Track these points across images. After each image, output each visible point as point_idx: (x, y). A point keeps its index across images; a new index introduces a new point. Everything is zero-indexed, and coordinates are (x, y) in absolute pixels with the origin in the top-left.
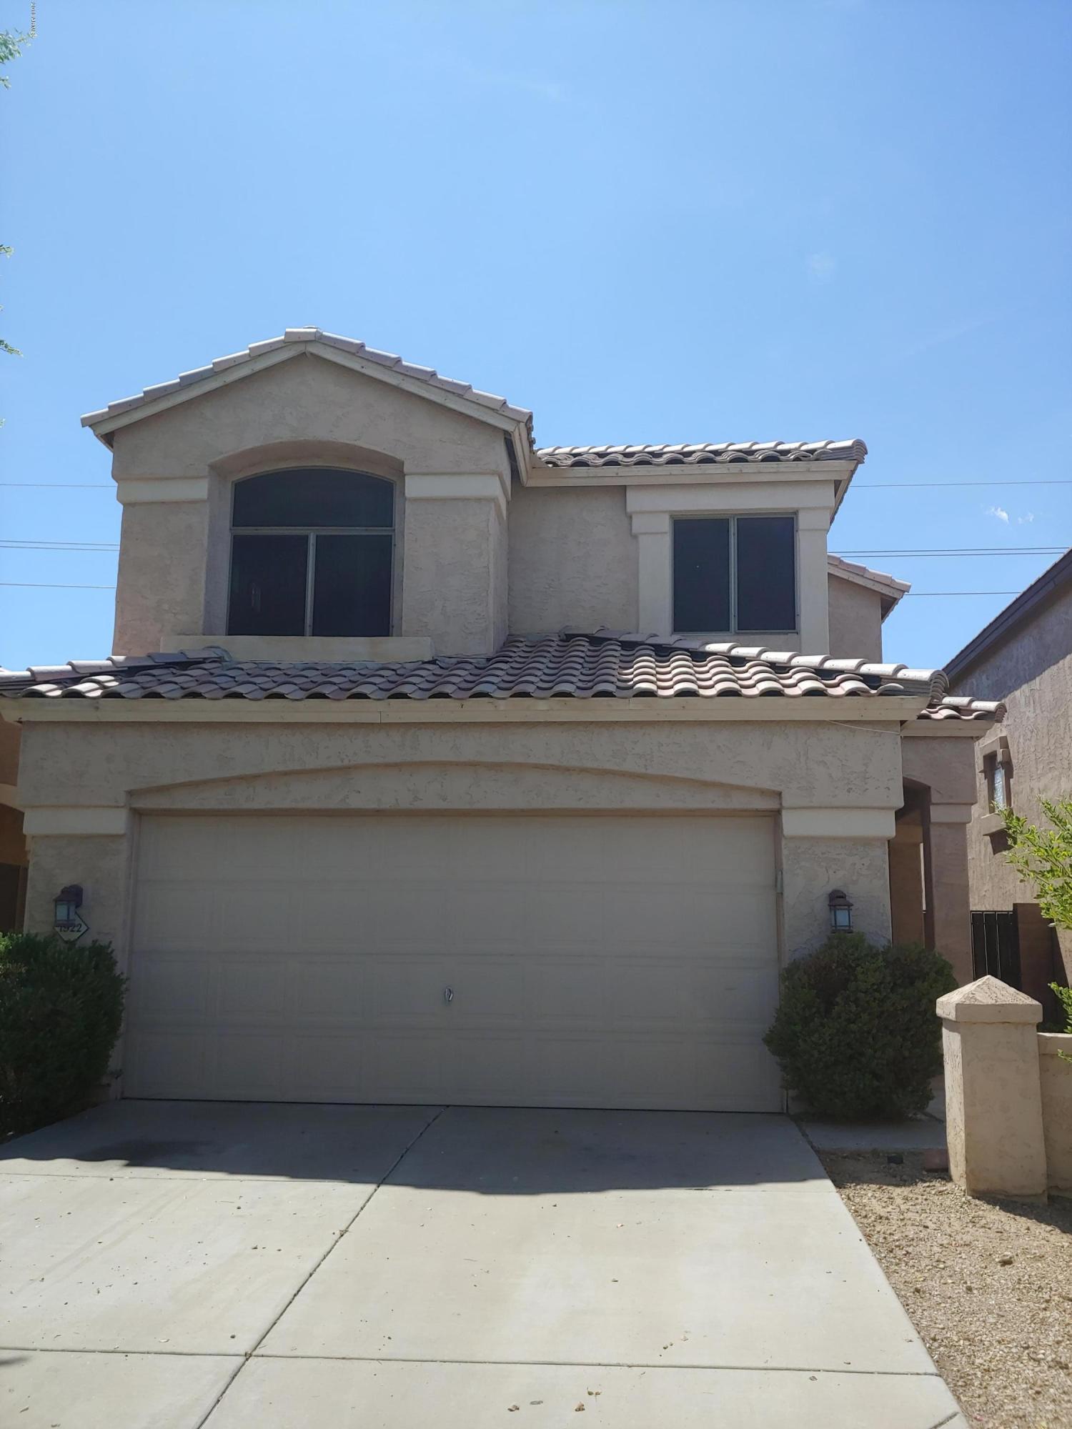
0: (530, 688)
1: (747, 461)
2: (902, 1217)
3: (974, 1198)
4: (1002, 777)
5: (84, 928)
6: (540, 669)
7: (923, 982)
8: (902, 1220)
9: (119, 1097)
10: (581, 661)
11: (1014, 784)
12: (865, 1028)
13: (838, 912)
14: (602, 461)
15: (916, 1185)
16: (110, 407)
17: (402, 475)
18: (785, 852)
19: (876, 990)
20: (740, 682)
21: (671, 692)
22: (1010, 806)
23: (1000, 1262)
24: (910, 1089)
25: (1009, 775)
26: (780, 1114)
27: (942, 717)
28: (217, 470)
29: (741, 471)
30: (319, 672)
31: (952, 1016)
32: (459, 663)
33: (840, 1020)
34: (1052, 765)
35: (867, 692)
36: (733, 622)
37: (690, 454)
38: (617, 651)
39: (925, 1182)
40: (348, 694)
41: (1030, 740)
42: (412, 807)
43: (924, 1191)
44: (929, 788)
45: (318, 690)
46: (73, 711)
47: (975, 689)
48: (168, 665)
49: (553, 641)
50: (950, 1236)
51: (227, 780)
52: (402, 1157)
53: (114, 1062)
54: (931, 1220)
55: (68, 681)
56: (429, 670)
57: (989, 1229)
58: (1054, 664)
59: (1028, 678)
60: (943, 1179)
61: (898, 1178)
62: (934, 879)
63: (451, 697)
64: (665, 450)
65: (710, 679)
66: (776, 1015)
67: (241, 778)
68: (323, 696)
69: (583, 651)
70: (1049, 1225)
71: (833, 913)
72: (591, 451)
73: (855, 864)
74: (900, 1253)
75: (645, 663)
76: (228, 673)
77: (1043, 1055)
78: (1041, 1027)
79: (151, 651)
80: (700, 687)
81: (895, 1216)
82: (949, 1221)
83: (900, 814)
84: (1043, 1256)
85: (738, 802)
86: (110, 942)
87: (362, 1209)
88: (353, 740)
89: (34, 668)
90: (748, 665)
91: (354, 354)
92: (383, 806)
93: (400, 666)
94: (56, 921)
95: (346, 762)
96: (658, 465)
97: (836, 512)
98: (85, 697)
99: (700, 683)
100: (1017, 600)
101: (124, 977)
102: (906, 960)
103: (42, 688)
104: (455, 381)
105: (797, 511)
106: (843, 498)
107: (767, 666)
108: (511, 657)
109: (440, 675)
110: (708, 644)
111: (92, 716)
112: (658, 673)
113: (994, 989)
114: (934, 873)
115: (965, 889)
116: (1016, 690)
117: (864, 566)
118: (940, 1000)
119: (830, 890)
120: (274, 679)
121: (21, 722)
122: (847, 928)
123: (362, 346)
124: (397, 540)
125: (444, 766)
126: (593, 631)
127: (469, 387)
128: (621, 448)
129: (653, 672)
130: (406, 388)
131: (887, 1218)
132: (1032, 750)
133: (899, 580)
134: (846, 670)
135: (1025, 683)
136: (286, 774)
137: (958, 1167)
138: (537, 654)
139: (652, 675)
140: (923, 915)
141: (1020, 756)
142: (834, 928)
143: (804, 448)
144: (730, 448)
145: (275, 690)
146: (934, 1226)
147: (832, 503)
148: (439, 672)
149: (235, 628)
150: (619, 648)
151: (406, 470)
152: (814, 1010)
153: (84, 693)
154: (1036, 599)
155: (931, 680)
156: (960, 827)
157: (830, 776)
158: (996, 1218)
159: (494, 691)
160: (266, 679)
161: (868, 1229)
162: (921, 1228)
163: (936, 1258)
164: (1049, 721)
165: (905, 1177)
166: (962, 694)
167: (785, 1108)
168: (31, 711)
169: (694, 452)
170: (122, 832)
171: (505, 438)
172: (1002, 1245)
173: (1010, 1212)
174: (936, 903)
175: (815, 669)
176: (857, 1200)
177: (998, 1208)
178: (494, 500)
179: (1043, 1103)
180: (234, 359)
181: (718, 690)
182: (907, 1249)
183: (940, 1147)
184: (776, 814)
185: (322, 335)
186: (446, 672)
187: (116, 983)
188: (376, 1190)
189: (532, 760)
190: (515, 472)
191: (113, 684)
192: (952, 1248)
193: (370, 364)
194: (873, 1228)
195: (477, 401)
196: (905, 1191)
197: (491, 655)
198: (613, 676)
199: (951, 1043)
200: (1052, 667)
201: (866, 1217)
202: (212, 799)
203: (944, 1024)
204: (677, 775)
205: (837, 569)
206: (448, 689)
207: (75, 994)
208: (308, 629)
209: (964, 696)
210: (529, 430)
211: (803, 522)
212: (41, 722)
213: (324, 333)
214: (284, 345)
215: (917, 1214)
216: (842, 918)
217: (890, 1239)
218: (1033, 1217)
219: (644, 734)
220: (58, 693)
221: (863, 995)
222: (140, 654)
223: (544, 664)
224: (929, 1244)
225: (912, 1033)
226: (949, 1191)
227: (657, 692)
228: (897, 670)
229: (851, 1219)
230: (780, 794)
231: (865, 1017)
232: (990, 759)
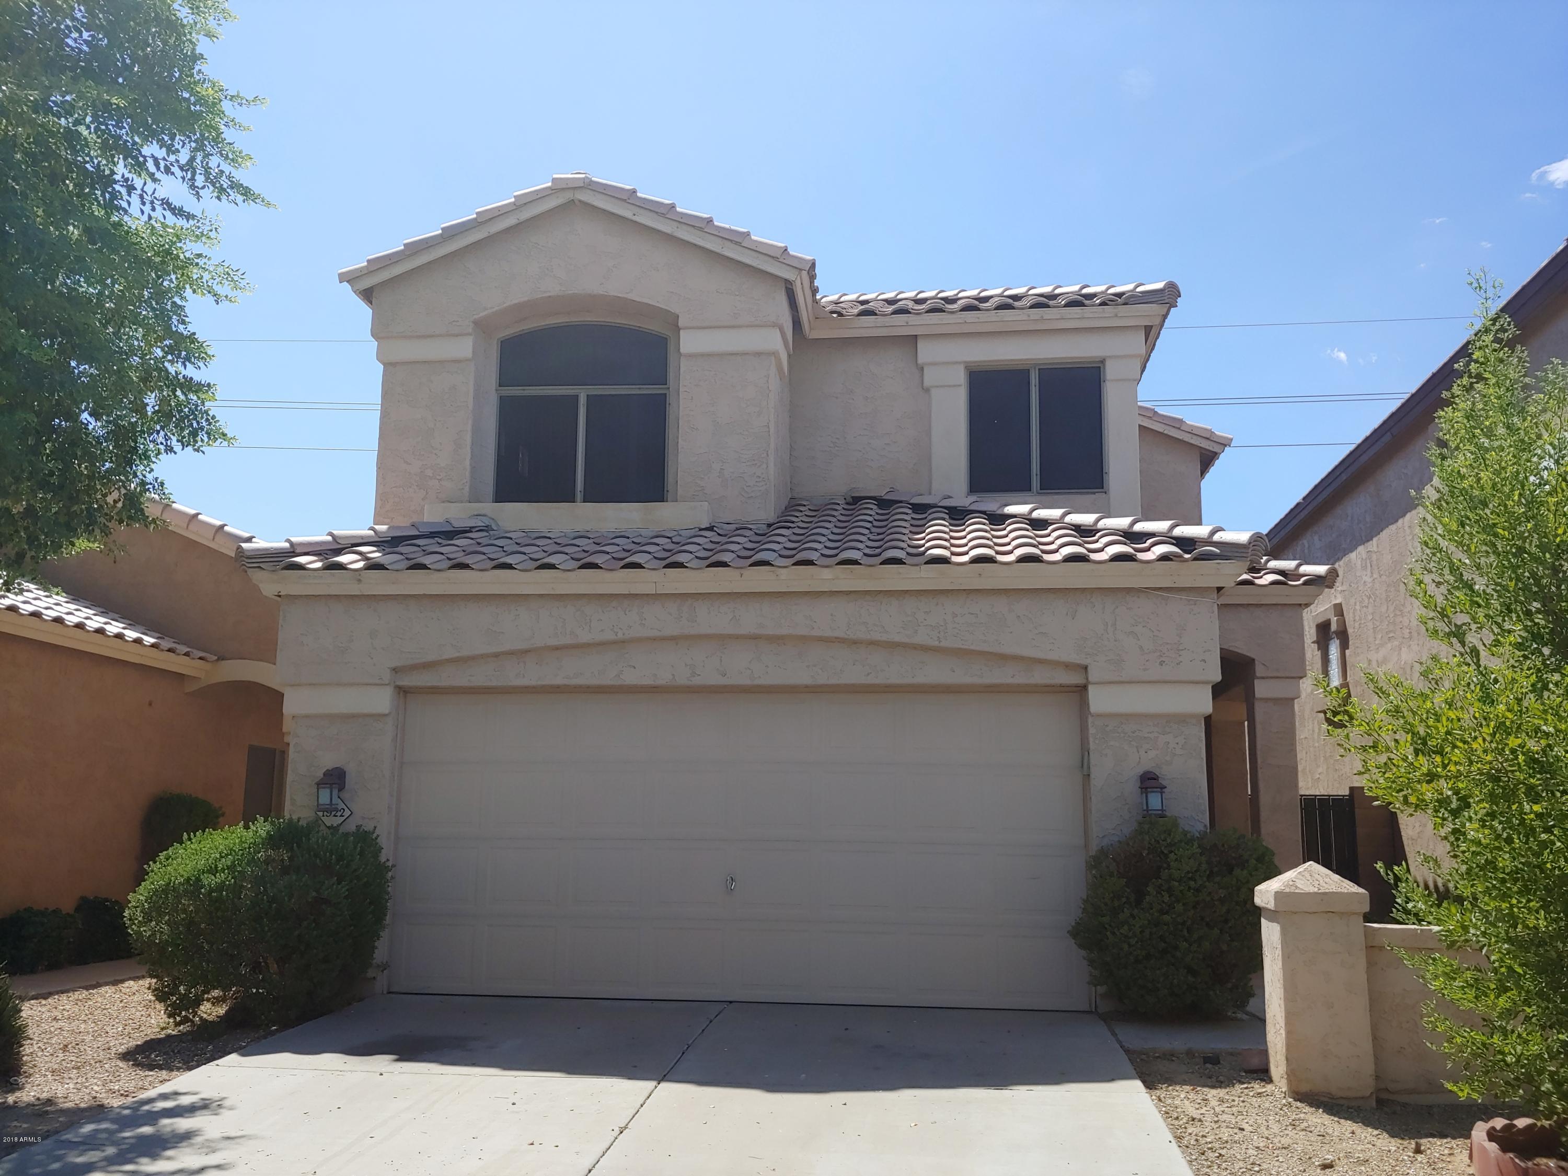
0: (814, 556)
1: (1048, 306)
2: (1216, 1119)
3: (1295, 1101)
4: (1337, 648)
5: (347, 813)
6: (824, 535)
7: (1242, 870)
8: (1216, 1122)
9: (385, 992)
10: (869, 525)
11: (1350, 655)
12: (1179, 920)
13: (1150, 795)
14: (891, 308)
15: (1233, 1086)
16: (368, 261)
17: (677, 329)
18: (1092, 731)
19: (1190, 879)
20: (1041, 547)
21: (965, 559)
22: (1346, 679)
23: (1319, 1166)
24: (1229, 985)
25: (1344, 645)
26: (1090, 1012)
27: (1267, 583)
28: (482, 327)
29: (1042, 317)
30: (591, 541)
31: (1271, 905)
32: (737, 529)
33: (1151, 911)
34: (1391, 635)
35: (1181, 556)
36: (1035, 482)
37: (986, 299)
38: (907, 514)
39: (1243, 1083)
40: (622, 563)
41: (1367, 607)
42: (690, 683)
43: (1242, 1093)
44: (1254, 660)
45: (589, 560)
46: (334, 584)
47: (1306, 551)
48: (432, 535)
49: (839, 504)
50: (1267, 1138)
51: (496, 655)
52: (683, 1053)
53: (381, 953)
54: (1247, 1123)
55: (329, 552)
56: (706, 537)
57: (1311, 1132)
58: (1392, 524)
59: (1363, 538)
60: (1263, 1080)
61: (1214, 1079)
62: (1259, 761)
63: (729, 566)
64: (960, 295)
65: (1009, 544)
66: (1083, 906)
67: (511, 653)
68: (594, 566)
69: (871, 515)
70: (1377, 1129)
71: (1144, 795)
72: (879, 298)
73: (1169, 743)
74: (1212, 1155)
75: (939, 526)
76: (496, 542)
77: (1370, 948)
78: (1368, 918)
79: (415, 519)
80: (998, 553)
81: (1208, 1118)
82: (1266, 1124)
83: (1218, 691)
84: (1367, 1161)
85: (1040, 677)
86: (375, 827)
87: (642, 1106)
88: (627, 612)
89: (293, 539)
90: (1051, 528)
91: (625, 200)
92: (660, 682)
93: (675, 533)
94: (318, 805)
95: (620, 635)
96: (952, 313)
97: (1148, 360)
98: (346, 569)
99: (997, 548)
100: (1352, 453)
101: (390, 864)
102: (1223, 845)
103: (302, 560)
104: (733, 228)
105: (1104, 359)
106: (1154, 345)
107: (1072, 530)
108: (793, 522)
109: (718, 543)
110: (1007, 505)
111: (355, 589)
112: (952, 538)
113: (1317, 876)
114: (1258, 753)
115: (1293, 772)
116: (1352, 552)
117: (1181, 417)
118: (1258, 888)
119: (1140, 770)
120: (545, 549)
121: (280, 596)
122: (1160, 812)
123: (634, 192)
124: (671, 399)
125: (723, 639)
126: (882, 493)
127: (748, 234)
128: (911, 294)
129: (947, 536)
130: (682, 237)
131: (1200, 1120)
132: (1370, 617)
133: (1220, 432)
134: (1158, 533)
135: (1360, 545)
136: (557, 648)
137: (1278, 1067)
138: (820, 519)
139: (946, 540)
140: (1248, 801)
141: (1357, 625)
142: (1145, 812)
143: (1111, 291)
144: (1031, 292)
145: (546, 560)
146: (1250, 1129)
147: (1143, 350)
148: (717, 539)
149: (503, 495)
150: (910, 511)
151: (680, 324)
152: (1124, 900)
153: (346, 564)
154: (1371, 452)
155: (1250, 543)
156: (1288, 702)
157: (1141, 647)
158: (1319, 1121)
159: (775, 559)
160: (536, 549)
161: (1179, 1131)
162: (1236, 1131)
163: (1251, 1160)
164: (1388, 586)
165: (1221, 1078)
166: (1292, 557)
167: (1094, 1006)
168: (291, 585)
169: (991, 297)
170: (387, 712)
171: (786, 287)
172: (1323, 1149)
173: (1335, 1115)
174: (1262, 785)
175: (1124, 532)
176: (1169, 1101)
177: (1321, 1110)
178: (775, 354)
179: (1370, 999)
180: (498, 208)
181: (1017, 555)
182: (1220, 1151)
183: (1262, 1048)
184: (1083, 689)
185: (591, 181)
186: (724, 539)
187: (382, 870)
188: (656, 1087)
189: (815, 633)
190: (797, 323)
191: (375, 554)
192: (1270, 1152)
193: (642, 211)
194: (1184, 1130)
195: (755, 249)
196: (1221, 1092)
197: (771, 521)
198: (903, 541)
199: (1270, 933)
200: (1391, 527)
201: (1177, 1118)
202: (479, 676)
203: (1263, 914)
204: (972, 647)
205: (1151, 421)
206: (726, 557)
207: (339, 883)
208: (579, 496)
209: (1294, 560)
210: (812, 277)
211: (1111, 372)
212: (301, 596)
213: (593, 179)
214: (551, 192)
215: (1232, 1117)
216: (1155, 801)
217: (1202, 1141)
218: (1358, 1120)
219: (937, 604)
220: (319, 565)
221: (1176, 884)
222: (403, 523)
223: (828, 530)
224: (1244, 1146)
225: (1230, 925)
226: (1269, 1092)
227: (950, 558)
228: (1213, 533)
229: (1161, 1120)
230: (1086, 668)
231: (1179, 907)
232: (1323, 628)
